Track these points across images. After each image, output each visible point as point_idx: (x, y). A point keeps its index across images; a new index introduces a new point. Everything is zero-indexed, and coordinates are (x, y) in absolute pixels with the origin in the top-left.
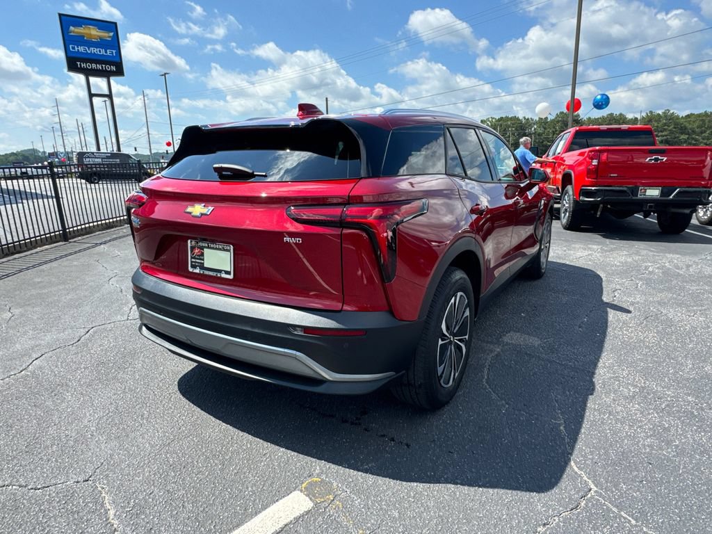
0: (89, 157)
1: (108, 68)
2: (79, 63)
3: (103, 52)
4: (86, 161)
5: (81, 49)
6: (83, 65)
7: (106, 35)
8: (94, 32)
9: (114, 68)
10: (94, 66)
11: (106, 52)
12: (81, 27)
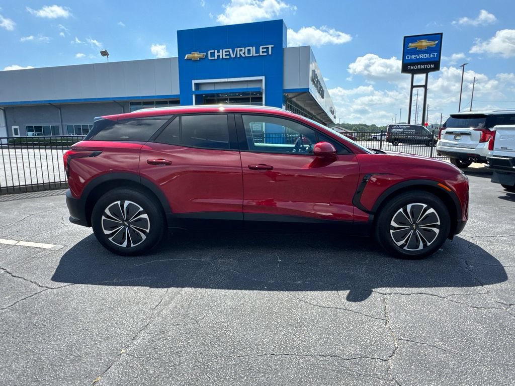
0: (395, 128)
1: (429, 66)
2: (409, 67)
3: (427, 56)
4: (393, 130)
5: (413, 57)
6: (412, 67)
7: (433, 43)
8: (425, 43)
9: (432, 66)
10: (419, 67)
11: (430, 56)
12: (417, 42)
